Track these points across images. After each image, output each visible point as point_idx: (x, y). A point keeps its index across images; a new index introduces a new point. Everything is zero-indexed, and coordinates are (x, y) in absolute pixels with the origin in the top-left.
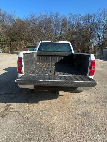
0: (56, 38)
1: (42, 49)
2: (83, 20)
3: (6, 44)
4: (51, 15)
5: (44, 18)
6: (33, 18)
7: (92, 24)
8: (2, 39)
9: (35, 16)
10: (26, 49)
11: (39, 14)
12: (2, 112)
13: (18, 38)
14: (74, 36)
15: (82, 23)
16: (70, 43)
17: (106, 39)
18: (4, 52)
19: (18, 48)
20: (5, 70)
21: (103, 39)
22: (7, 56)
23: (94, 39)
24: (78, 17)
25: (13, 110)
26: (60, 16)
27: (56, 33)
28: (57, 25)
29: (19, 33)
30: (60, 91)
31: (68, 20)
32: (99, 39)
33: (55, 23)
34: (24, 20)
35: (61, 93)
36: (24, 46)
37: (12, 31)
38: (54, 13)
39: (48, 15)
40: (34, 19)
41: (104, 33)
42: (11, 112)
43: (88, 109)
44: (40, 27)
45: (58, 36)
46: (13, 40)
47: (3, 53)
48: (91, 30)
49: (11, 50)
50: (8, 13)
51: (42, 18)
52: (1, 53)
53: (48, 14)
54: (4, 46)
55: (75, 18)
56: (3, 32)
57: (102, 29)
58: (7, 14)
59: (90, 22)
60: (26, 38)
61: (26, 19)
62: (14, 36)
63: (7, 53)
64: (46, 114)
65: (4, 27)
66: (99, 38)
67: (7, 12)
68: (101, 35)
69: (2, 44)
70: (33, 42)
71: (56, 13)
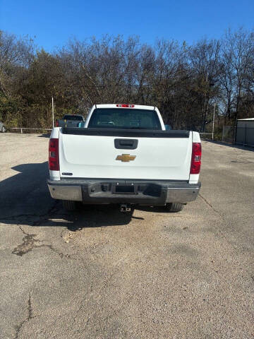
0: (130, 97)
1: (99, 123)
2: (192, 57)
3: (14, 110)
4: (118, 45)
5: (102, 52)
6: (76, 51)
7: (213, 64)
8: (4, 100)
9: (81, 46)
10: (61, 122)
11: (90, 43)
12: (19, 246)
13: (42, 97)
14: (173, 93)
15: (189, 62)
16: (157, 110)
17: (244, 100)
18: (8, 130)
19: (42, 121)
20: (15, 168)
21: (239, 98)
22: (16, 139)
23: (218, 99)
24: (180, 49)
25: (41, 243)
26: (139, 46)
27: (130, 86)
28: (132, 67)
29: (44, 87)
30: (135, 210)
31: (157, 55)
32: (229, 100)
33: (127, 62)
34: (55, 57)
35: (137, 213)
36: (56, 115)
37: (26, 82)
38: (125, 40)
39: (111, 45)
40: (79, 53)
41: (240, 85)
42: (36, 247)
43: (189, 240)
44: (93, 71)
45: (135, 92)
46: (30, 102)
47: (6, 132)
48: (210, 78)
49: (24, 125)
50: (18, 38)
51: (97, 51)
52: (1, 132)
53: (112, 41)
54: (9, 115)
55: (174, 52)
56: (6, 83)
57: (234, 77)
58: (15, 42)
59: (208, 60)
60: (60, 97)
61: (59, 55)
62: (33, 92)
63: (15, 131)
64: (106, 249)
65: (9, 71)
66: (229, 97)
67: (15, 37)
68: (234, 89)
69: (5, 112)
70: (77, 107)
71: (130, 40)
